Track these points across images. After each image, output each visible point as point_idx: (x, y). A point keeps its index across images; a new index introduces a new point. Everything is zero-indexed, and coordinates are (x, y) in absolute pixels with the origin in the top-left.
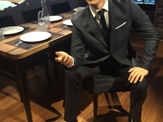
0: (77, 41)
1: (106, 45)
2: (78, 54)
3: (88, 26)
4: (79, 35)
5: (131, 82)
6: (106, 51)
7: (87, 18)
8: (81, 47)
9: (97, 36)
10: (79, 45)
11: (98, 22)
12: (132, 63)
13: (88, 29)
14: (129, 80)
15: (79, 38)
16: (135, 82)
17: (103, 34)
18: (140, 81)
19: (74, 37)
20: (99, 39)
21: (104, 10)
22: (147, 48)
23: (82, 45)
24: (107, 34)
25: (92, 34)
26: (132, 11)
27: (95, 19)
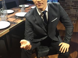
0: (29, 29)
1: (46, 31)
2: (30, 37)
3: (36, 20)
4: (30, 26)
5: (62, 52)
6: (46, 34)
7: (35, 15)
8: (32, 33)
9: (41, 26)
10: (30, 31)
11: (42, 18)
12: (59, 40)
13: (36, 22)
14: (60, 50)
15: (30, 27)
16: (64, 52)
17: (44, 24)
18: (67, 51)
19: (27, 27)
20: (42, 27)
21: (46, 11)
22: (68, 32)
23: (32, 32)
24: (46, 24)
25: (38, 25)
26: (61, 12)
27: (40, 16)
